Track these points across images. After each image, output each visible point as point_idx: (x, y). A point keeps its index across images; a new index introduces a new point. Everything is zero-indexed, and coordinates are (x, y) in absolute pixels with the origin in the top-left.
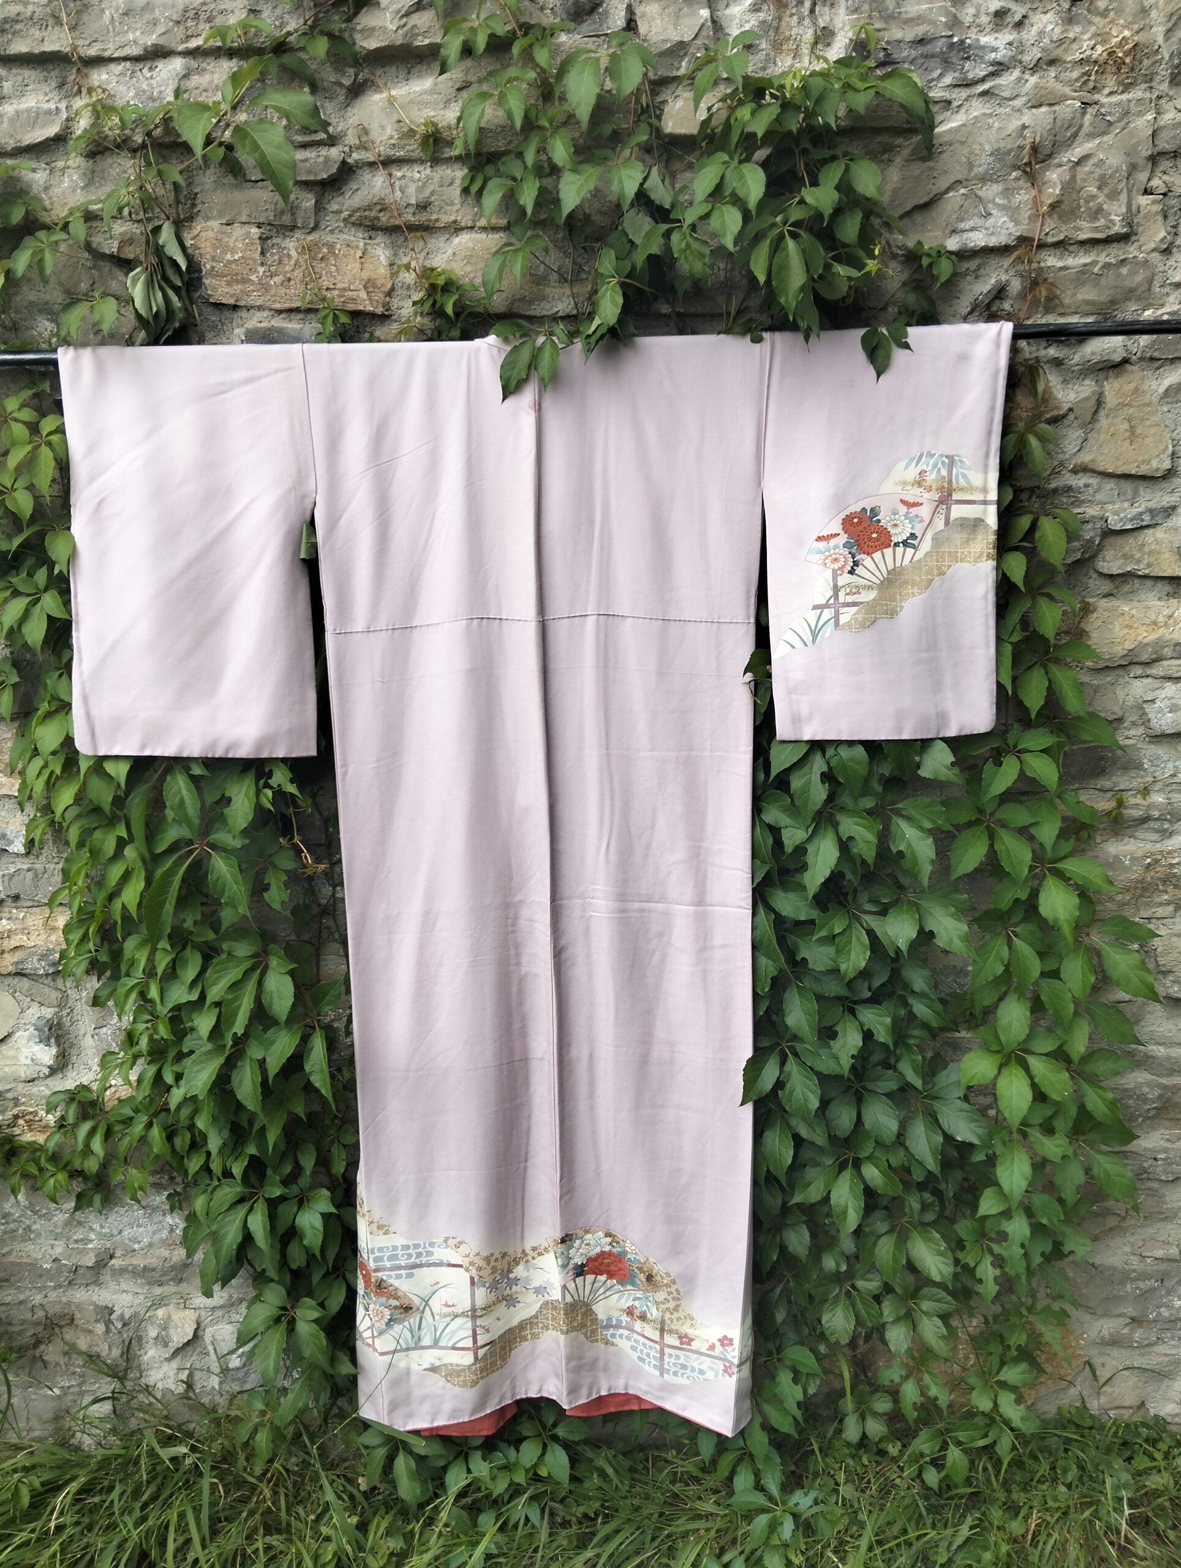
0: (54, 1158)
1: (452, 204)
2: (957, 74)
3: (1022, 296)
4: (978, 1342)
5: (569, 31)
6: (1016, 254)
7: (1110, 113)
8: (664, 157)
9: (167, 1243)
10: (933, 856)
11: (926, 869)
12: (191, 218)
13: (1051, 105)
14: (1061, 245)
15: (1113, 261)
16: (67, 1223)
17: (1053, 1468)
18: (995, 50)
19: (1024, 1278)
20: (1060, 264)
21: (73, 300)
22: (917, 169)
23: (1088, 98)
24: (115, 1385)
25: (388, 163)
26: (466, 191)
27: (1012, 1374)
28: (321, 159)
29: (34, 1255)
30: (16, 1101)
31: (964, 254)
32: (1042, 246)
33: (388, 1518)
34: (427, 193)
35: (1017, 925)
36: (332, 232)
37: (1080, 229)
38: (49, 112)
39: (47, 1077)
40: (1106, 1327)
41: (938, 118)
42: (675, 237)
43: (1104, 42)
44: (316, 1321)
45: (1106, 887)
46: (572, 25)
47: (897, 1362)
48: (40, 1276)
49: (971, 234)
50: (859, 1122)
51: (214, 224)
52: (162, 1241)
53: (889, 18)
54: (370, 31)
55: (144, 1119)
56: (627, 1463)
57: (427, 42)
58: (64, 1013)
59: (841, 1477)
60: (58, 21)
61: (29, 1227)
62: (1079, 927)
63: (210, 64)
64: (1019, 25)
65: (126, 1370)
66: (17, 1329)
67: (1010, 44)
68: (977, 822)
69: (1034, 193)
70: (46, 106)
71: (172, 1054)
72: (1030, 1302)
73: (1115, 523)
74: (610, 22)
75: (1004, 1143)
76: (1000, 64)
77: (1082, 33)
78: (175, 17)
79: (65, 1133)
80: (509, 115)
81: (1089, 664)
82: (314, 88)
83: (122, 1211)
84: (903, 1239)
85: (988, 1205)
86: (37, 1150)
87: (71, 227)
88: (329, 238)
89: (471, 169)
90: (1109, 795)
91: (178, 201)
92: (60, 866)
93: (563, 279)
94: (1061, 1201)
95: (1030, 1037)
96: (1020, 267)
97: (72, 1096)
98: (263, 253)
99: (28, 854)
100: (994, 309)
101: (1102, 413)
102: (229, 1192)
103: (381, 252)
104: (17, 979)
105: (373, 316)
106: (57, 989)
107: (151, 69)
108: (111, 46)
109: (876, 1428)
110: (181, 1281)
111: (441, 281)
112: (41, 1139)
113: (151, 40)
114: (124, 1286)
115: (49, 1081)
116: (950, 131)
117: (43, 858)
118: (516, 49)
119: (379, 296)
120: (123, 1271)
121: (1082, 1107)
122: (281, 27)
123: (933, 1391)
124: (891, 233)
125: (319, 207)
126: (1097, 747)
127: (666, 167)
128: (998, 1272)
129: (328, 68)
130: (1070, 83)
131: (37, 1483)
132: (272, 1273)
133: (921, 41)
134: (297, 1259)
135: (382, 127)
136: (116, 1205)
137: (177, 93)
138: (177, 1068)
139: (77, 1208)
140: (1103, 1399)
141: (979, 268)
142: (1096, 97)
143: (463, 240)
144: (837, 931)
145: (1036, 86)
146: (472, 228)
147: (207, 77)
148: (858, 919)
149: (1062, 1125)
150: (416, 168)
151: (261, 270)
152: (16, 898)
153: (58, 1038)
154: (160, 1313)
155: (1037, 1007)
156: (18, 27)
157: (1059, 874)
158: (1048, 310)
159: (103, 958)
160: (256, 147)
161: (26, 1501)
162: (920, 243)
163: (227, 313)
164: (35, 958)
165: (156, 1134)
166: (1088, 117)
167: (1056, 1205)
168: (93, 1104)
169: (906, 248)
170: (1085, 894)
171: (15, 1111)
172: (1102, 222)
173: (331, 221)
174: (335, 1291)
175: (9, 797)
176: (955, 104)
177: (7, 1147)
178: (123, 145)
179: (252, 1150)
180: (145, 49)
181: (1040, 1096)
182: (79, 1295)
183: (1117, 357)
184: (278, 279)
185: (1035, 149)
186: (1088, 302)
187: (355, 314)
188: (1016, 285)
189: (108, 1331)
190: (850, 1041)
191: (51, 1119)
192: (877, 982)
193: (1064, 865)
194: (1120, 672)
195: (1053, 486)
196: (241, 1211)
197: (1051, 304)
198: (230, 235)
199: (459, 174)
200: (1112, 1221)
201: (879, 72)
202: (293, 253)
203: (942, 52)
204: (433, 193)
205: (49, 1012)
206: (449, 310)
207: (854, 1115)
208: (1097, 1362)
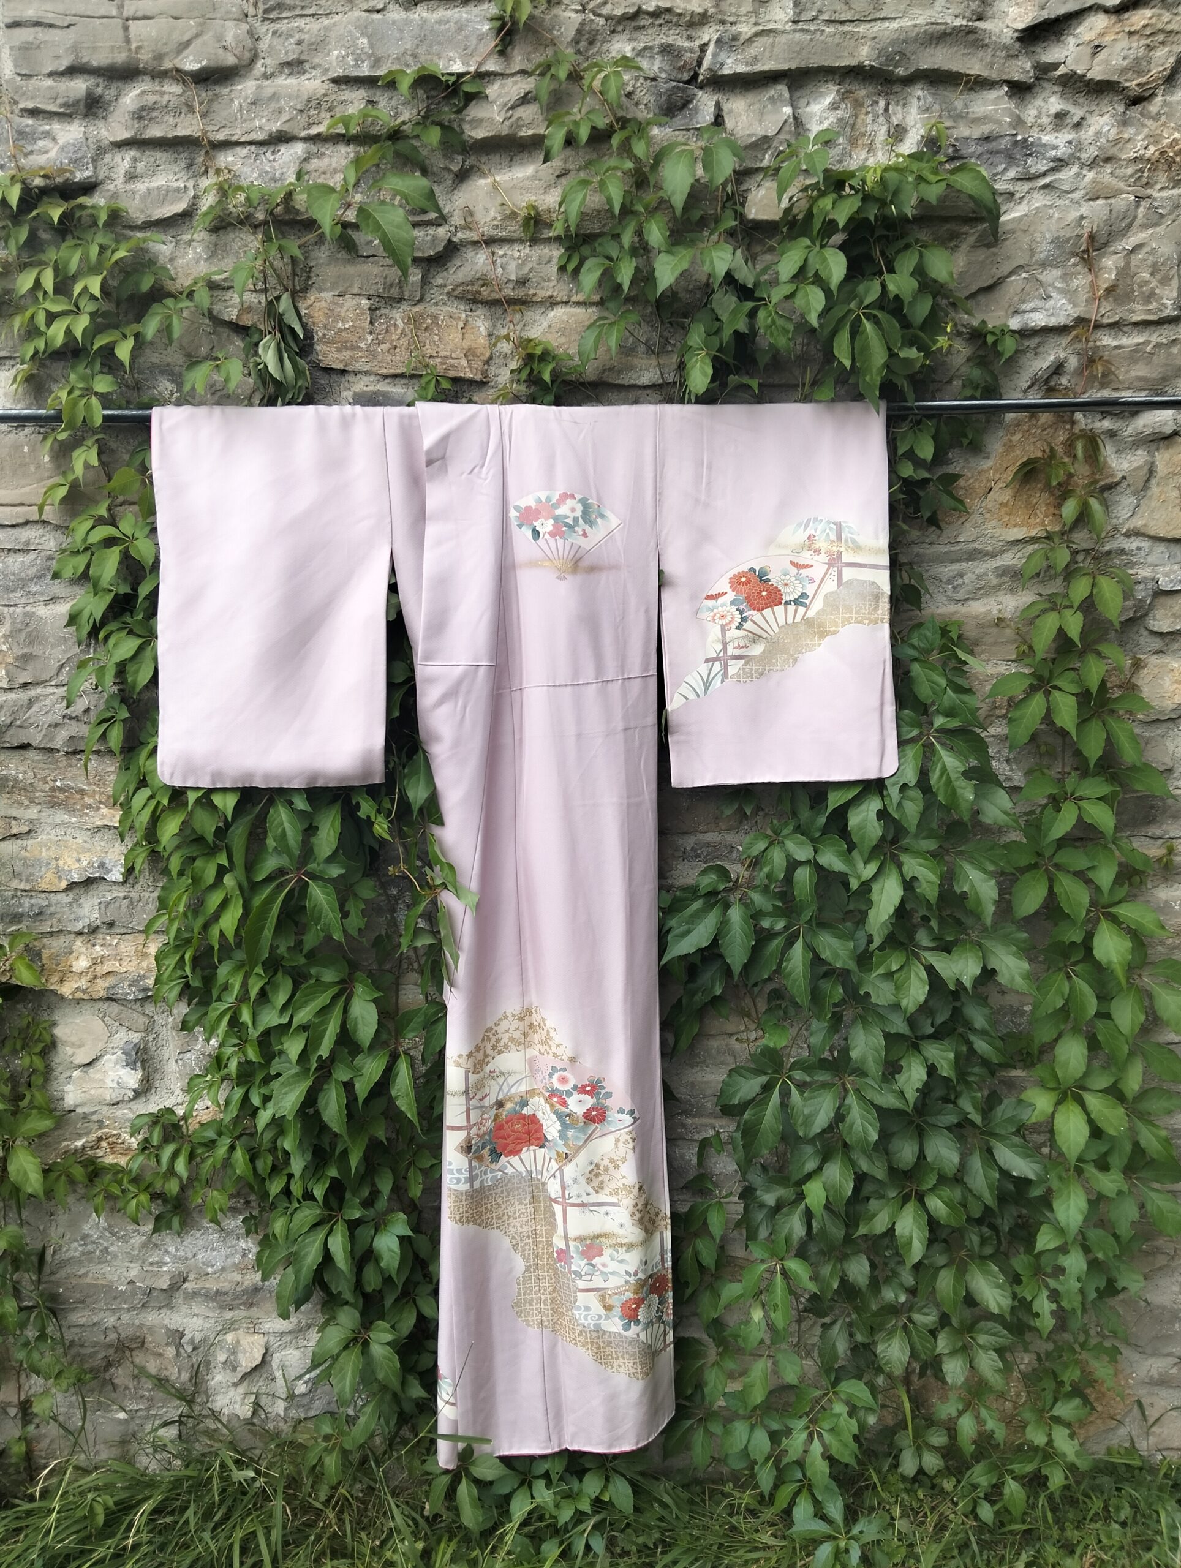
0: (136, 1180)
1: (549, 280)
2: (1020, 169)
3: (1079, 372)
4: (1031, 1379)
5: (660, 125)
6: (1074, 333)
7: (1161, 207)
8: (747, 241)
9: (239, 1268)
10: (996, 896)
11: (990, 909)
12: (305, 290)
13: (1107, 198)
14: (1116, 326)
15: (1165, 341)
16: (144, 1245)
17: (1106, 1508)
18: (1055, 147)
19: (1079, 1312)
20: (1115, 343)
21: (193, 362)
22: (982, 254)
23: (1142, 192)
24: (183, 1409)
25: (490, 241)
26: (562, 269)
27: (1066, 1409)
28: (429, 238)
29: (110, 1277)
30: (100, 1124)
31: (1026, 333)
32: (1098, 326)
33: (453, 1546)
34: (526, 270)
35: (1075, 964)
36: (436, 304)
37: (1134, 312)
38: (178, 190)
39: (131, 1100)
40: (1155, 1366)
41: (1003, 208)
42: (761, 314)
43: (1156, 143)
44: (388, 1344)
45: (1159, 932)
46: (667, 119)
47: (953, 1395)
48: (115, 1298)
49: (1032, 315)
50: (922, 1156)
51: (328, 295)
52: (235, 1265)
53: (958, 117)
54: (477, 123)
55: (226, 1141)
56: (685, 1495)
57: (530, 132)
58: (150, 1038)
59: (897, 1512)
60: (191, 109)
61: (106, 1249)
62: (1132, 969)
63: (328, 149)
64: (1078, 125)
65: (193, 1395)
66: (89, 1350)
67: (1070, 142)
68: (1035, 866)
69: (1090, 277)
70: (175, 185)
71: (260, 1076)
72: (1082, 1339)
73: (1165, 584)
74: (700, 117)
75: (1060, 1178)
76: (1060, 160)
77: (1137, 134)
78: (299, 107)
79: (149, 1155)
80: (609, 200)
81: (1141, 717)
82: (425, 172)
83: (198, 1234)
84: (962, 1271)
85: (1045, 1240)
86: (118, 1172)
87: (196, 295)
88: (433, 310)
89: (567, 249)
90: (1160, 842)
91: (294, 274)
92: (156, 894)
93: (650, 351)
94: (1116, 1236)
95: (1086, 1075)
96: (1078, 346)
97: (156, 1119)
98: (371, 323)
99: (125, 882)
100: (1052, 383)
101: (1154, 481)
102: (308, 1214)
103: (481, 324)
104: (107, 1004)
105: (471, 382)
106: (144, 1014)
107: (273, 152)
108: (238, 131)
109: (932, 1462)
110: (251, 1305)
111: (538, 351)
112: (123, 1161)
113: (276, 126)
114: (195, 1310)
115: (134, 1105)
116: (1013, 219)
117: (138, 887)
118: (615, 141)
119: (478, 364)
120: (195, 1294)
121: (1136, 1145)
122: (396, 116)
123: (991, 1424)
124: (957, 312)
125: (425, 282)
126: (1148, 796)
127: (748, 250)
128: (1054, 1306)
129: (438, 155)
130: (1123, 178)
131: (110, 1502)
132: (348, 1296)
133: (987, 139)
134: (372, 1280)
135: (487, 210)
136: (192, 1228)
137: (299, 175)
138: (264, 1091)
139: (156, 1230)
140: (1152, 1440)
141: (1038, 345)
142: (1149, 191)
143: (558, 314)
144: (894, 968)
145: (1094, 181)
146: (566, 303)
147: (326, 160)
148: (917, 956)
149: (1117, 1162)
150: (516, 247)
151: (370, 338)
152: (111, 925)
153: (144, 1062)
154: (230, 1337)
155: (1093, 1045)
156: (154, 114)
157: (1114, 919)
158: (1103, 385)
159: (196, 983)
160: (378, 227)
161: (101, 1519)
162: (984, 322)
163: (335, 377)
164: (126, 984)
165: (240, 1156)
166: (1141, 209)
167: (1111, 1240)
168: (176, 1127)
169: (972, 327)
170: (1137, 937)
171: (99, 1134)
172: (1154, 305)
173: (435, 294)
174: (405, 1315)
175: (109, 827)
176: (1018, 196)
177: (91, 1168)
178: (246, 221)
179: (333, 1172)
180: (270, 135)
181: (1096, 1132)
182: (152, 1318)
183: (1168, 430)
184: (385, 347)
185: (1092, 237)
186: (1140, 379)
187: (455, 380)
188: (1073, 362)
189: (178, 1354)
190: (914, 1075)
191: (134, 1142)
192: (940, 1019)
193: (1117, 910)
194: (1170, 724)
195: (1107, 548)
196: (321, 1234)
197: (1106, 380)
198: (342, 305)
199: (556, 253)
200: (1161, 1260)
201: (947, 166)
202: (400, 323)
203: (1006, 149)
204: (531, 270)
205: (136, 1037)
206: (547, 377)
207: (916, 1148)
208: (1146, 1401)
